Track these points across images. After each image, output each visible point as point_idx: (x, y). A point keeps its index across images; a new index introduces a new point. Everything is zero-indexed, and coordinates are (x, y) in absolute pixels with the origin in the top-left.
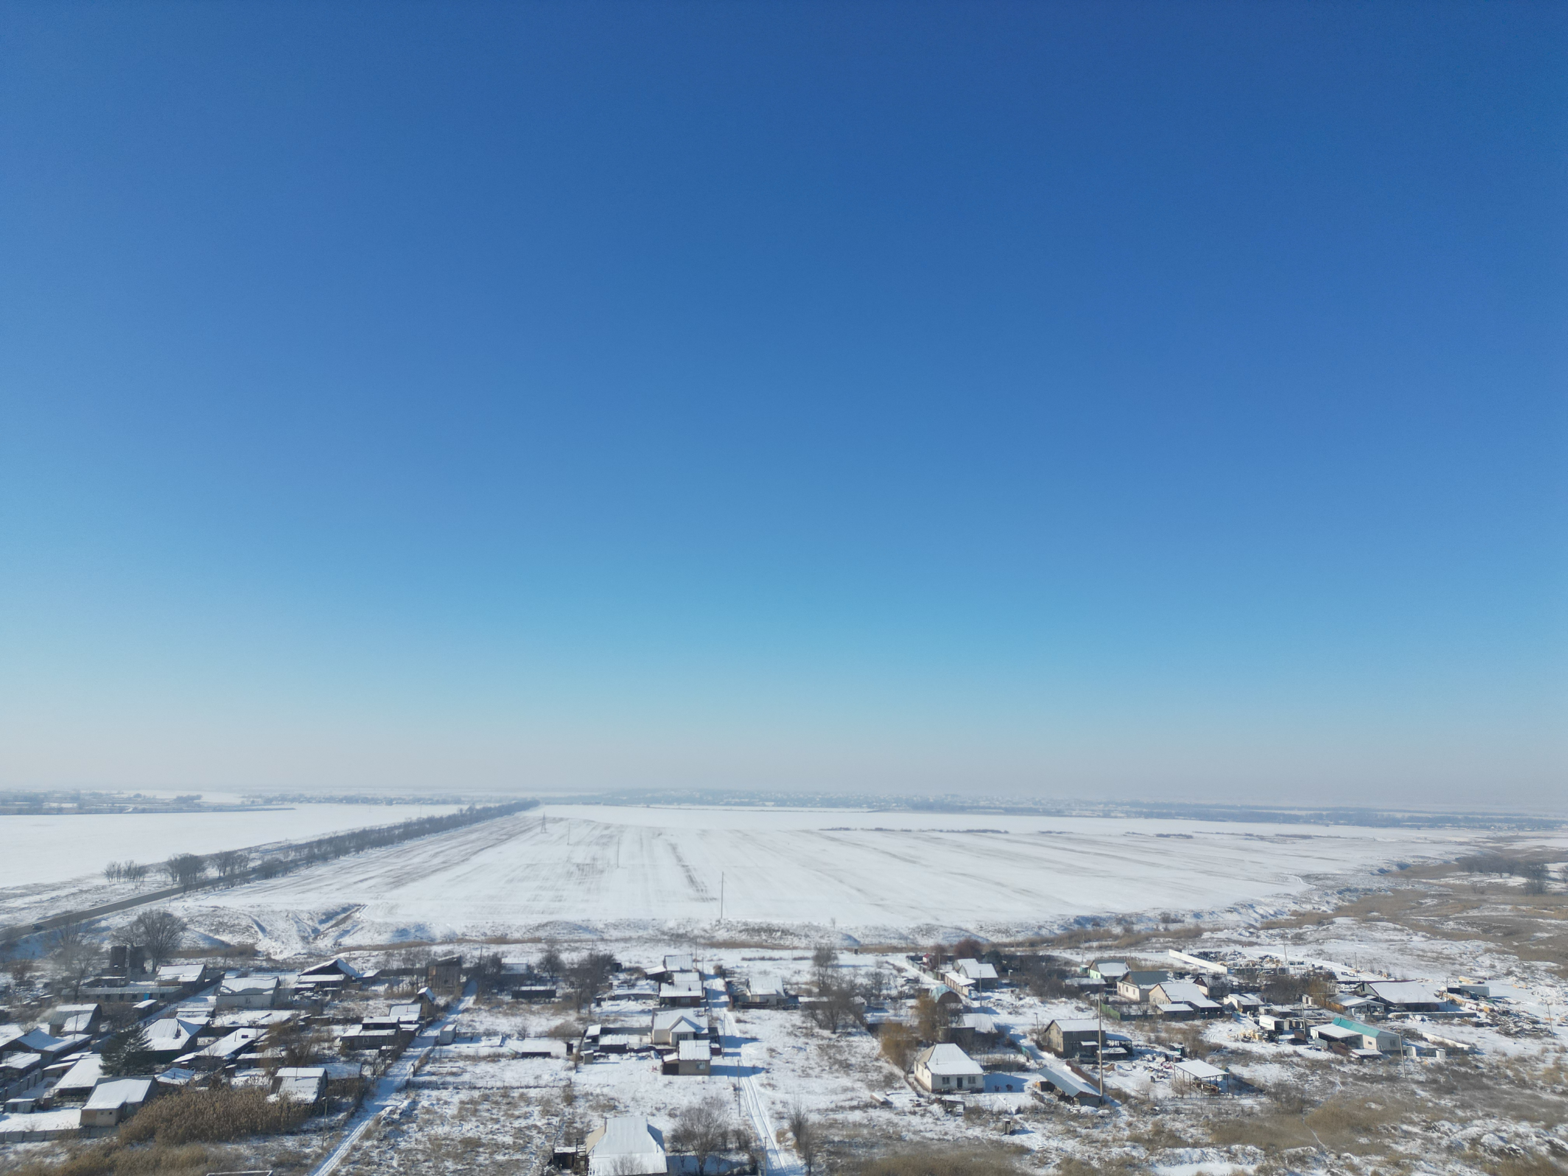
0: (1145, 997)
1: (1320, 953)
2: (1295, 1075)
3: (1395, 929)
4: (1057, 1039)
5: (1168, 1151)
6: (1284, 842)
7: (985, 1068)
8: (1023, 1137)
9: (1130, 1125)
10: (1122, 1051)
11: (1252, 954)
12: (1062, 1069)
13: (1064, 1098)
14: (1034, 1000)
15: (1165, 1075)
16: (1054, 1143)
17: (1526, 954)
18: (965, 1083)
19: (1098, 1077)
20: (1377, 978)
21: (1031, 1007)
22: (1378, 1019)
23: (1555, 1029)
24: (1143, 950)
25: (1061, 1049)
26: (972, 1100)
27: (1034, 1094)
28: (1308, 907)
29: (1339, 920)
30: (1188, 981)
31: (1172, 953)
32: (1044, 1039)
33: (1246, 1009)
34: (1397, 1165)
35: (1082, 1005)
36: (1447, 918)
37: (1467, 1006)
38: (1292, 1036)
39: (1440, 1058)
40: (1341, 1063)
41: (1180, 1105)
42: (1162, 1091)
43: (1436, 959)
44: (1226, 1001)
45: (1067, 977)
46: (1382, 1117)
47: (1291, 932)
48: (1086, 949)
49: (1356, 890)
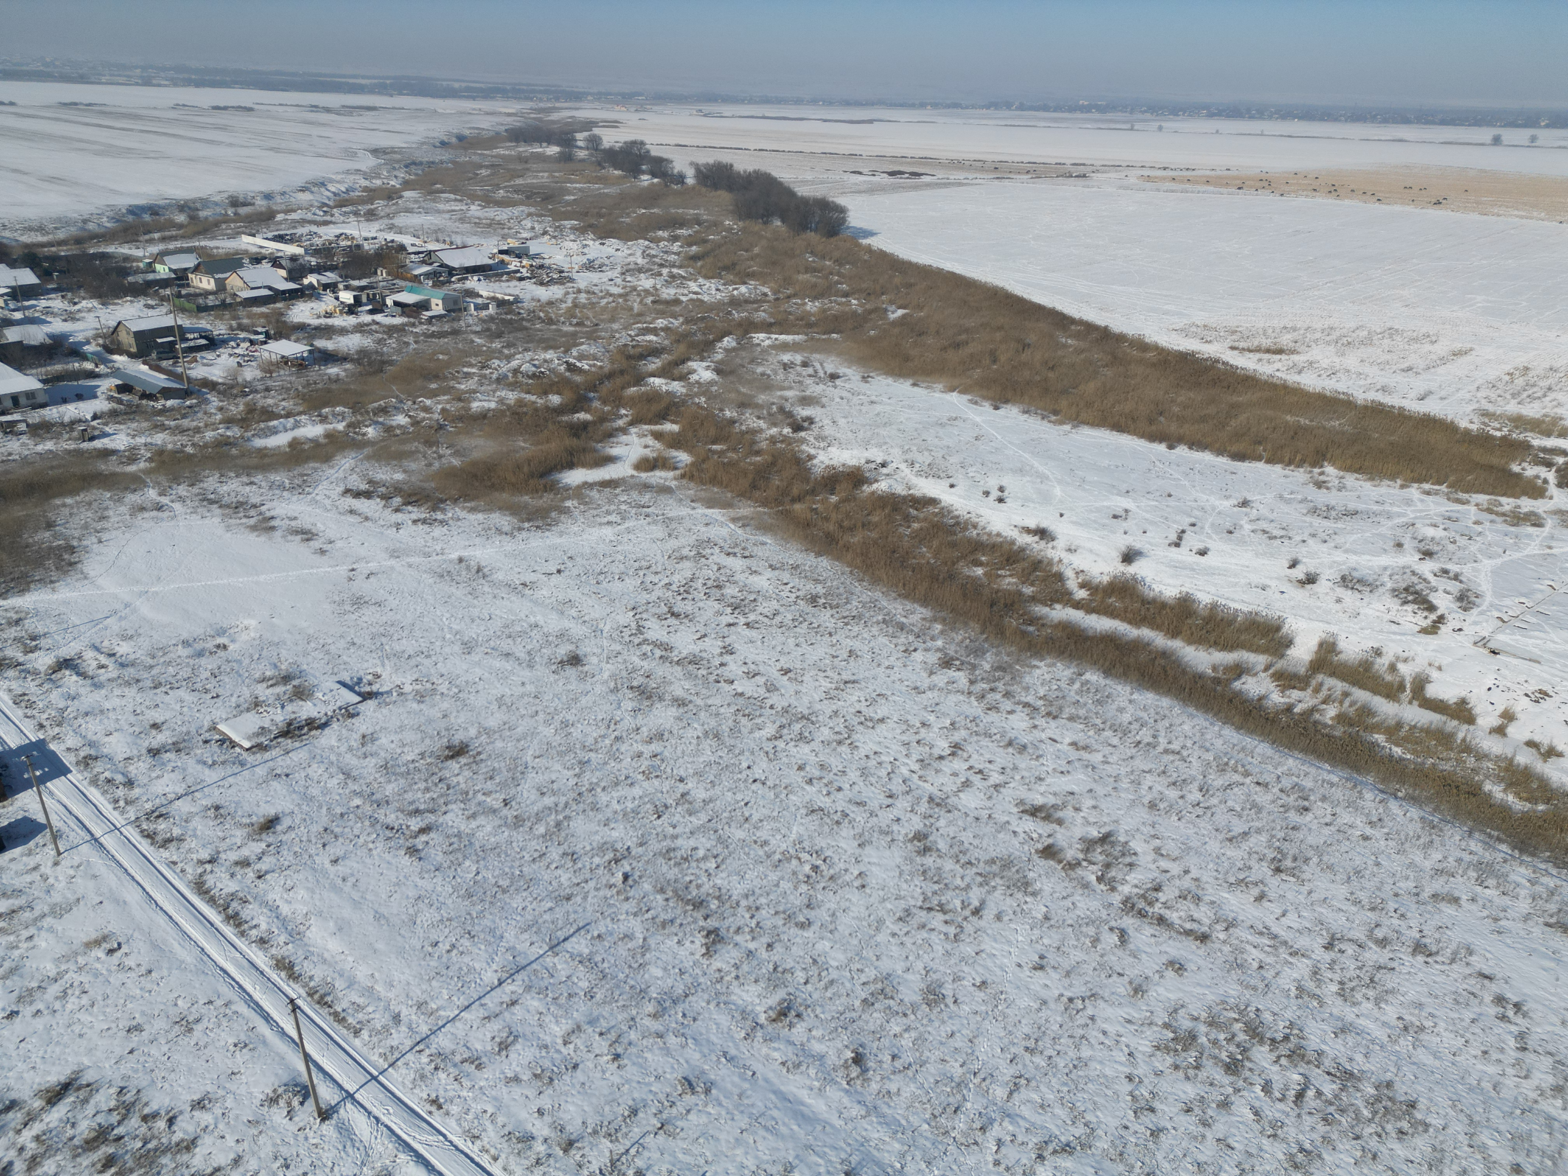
0: (221, 286)
1: (391, 228)
2: (374, 341)
3: (456, 200)
4: (127, 340)
5: (262, 425)
6: (350, 114)
7: (44, 381)
8: (106, 441)
9: (221, 409)
10: (203, 342)
11: (328, 233)
12: (140, 369)
13: (145, 396)
14: (94, 303)
15: (252, 359)
16: (141, 440)
17: (558, 216)
18: (23, 401)
19: (180, 370)
20: (442, 246)
21: (90, 310)
22: (443, 283)
23: (575, 276)
24: (213, 238)
25: (134, 350)
26: (34, 417)
27: (110, 398)
28: (378, 182)
29: (407, 194)
30: (266, 265)
31: (246, 239)
32: (112, 342)
33: (326, 287)
34: (460, 400)
35: (150, 302)
36: (498, 187)
37: (514, 264)
38: (370, 307)
39: (492, 310)
40: (413, 325)
41: (270, 383)
42: (250, 374)
43: (489, 225)
44: (306, 281)
45: (128, 274)
46: (448, 364)
47: (363, 209)
48: (147, 241)
49: (421, 163)
